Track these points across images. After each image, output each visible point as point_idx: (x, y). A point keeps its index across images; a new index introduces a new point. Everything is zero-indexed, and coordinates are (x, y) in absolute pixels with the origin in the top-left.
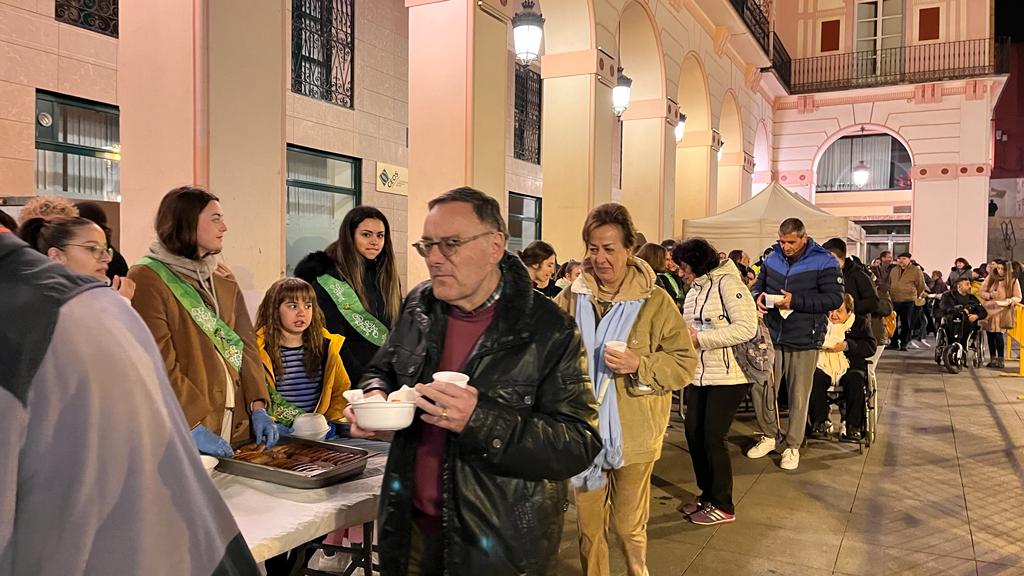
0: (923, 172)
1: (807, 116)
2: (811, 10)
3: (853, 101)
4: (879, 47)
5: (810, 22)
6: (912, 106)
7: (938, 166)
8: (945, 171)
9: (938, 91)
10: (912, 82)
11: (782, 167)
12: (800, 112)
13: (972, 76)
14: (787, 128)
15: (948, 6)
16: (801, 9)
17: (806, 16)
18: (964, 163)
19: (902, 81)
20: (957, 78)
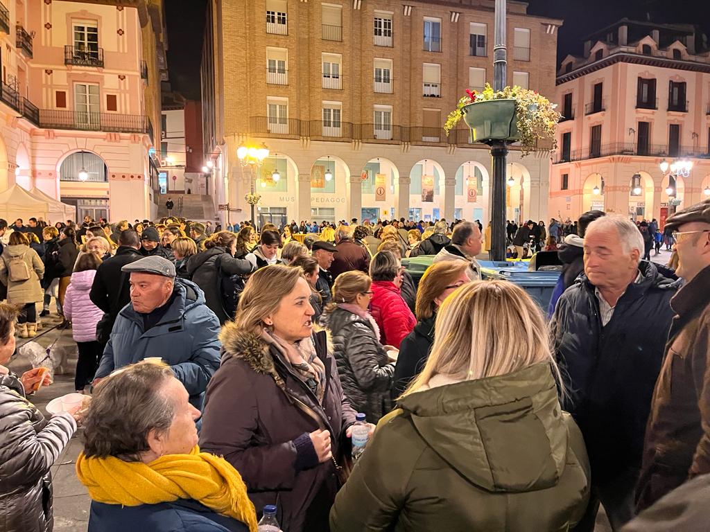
0: (114, 176)
1: (50, 141)
2: (49, 83)
3: (76, 136)
4: (88, 111)
5: (49, 90)
6: (106, 142)
7: (120, 174)
8: (124, 177)
9: (117, 137)
10: (104, 131)
11: (39, 168)
12: (46, 138)
13: (133, 132)
14: (40, 146)
15: (120, 95)
16: (44, 82)
17: (47, 86)
18: (132, 173)
19: (100, 130)
20: (125, 132)
